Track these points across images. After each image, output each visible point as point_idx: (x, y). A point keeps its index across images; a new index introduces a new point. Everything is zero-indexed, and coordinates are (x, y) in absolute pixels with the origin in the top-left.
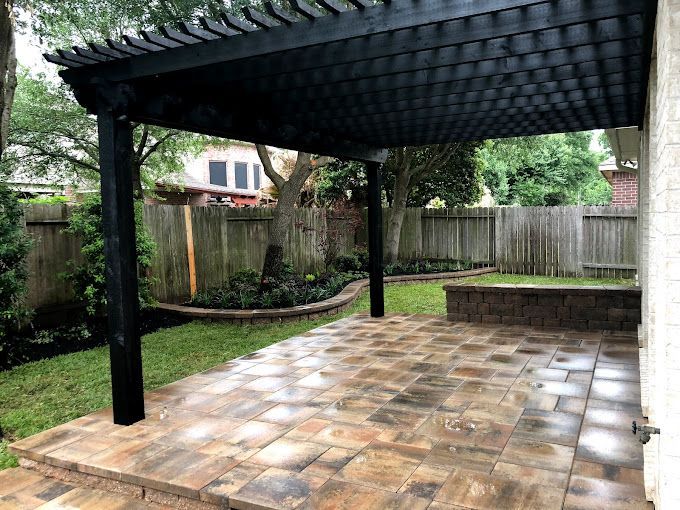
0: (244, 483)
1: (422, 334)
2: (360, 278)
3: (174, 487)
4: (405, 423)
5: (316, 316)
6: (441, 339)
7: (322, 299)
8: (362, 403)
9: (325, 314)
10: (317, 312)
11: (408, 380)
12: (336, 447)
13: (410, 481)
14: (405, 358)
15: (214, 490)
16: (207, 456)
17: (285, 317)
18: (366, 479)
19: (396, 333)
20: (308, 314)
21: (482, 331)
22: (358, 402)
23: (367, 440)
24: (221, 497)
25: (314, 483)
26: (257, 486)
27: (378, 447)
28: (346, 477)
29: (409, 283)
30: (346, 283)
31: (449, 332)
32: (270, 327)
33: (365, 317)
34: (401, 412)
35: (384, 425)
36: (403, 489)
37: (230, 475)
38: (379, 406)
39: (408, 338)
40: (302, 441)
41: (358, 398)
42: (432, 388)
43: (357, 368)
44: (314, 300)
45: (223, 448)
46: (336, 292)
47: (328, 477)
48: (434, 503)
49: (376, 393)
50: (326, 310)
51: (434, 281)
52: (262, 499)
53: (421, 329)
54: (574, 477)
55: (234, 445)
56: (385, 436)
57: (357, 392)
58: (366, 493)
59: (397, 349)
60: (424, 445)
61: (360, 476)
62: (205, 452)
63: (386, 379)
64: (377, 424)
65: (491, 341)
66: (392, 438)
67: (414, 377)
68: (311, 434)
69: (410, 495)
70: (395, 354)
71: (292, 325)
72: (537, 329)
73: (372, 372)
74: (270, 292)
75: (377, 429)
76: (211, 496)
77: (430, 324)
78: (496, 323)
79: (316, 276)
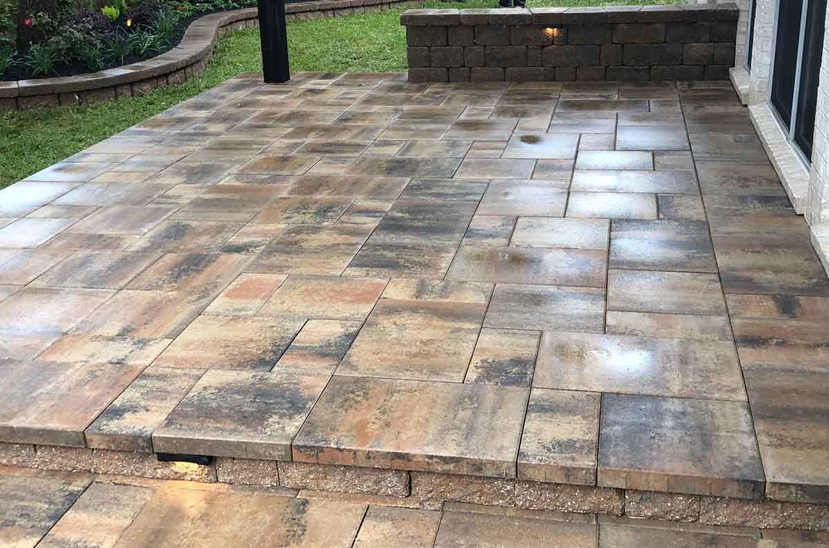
0: (170, 405)
1: (375, 108)
2: (208, 12)
3: (26, 432)
4: (420, 264)
5: (147, 87)
6: (413, 115)
7: (151, 54)
8: (324, 238)
9: (162, 83)
10: (149, 80)
11: (389, 191)
12: (318, 318)
13: (476, 360)
14: (366, 152)
15: (113, 426)
16: (66, 366)
17: (86, 92)
18: (399, 367)
19: (329, 110)
20: (131, 84)
21: (479, 97)
22: (317, 236)
23: (367, 301)
24: (136, 437)
25: (308, 388)
26: (199, 408)
27: (392, 310)
28: (362, 368)
29: (302, 17)
30: (185, 22)
31: (421, 102)
32: (60, 114)
33: (254, 83)
34: (405, 247)
35: (385, 271)
36: (472, 376)
37: (131, 395)
38: (361, 240)
39: (353, 117)
40: (245, 318)
41: (316, 230)
42: (439, 201)
43: (285, 178)
44: (137, 55)
45: (91, 347)
46: (174, 38)
47: (328, 373)
48: (536, 393)
49: (344, 218)
50: (164, 75)
51: (346, 13)
52: (223, 430)
53: (370, 101)
54: (736, 322)
55: (112, 339)
56: (398, 290)
57: (308, 219)
58: (410, 391)
59: (345, 138)
60: (472, 298)
61: (386, 364)
62: (58, 358)
63: (350, 192)
64: (373, 272)
65: (502, 112)
66: (412, 291)
67: (399, 185)
68: (258, 303)
69: (489, 386)
70: (341, 147)
71: (104, 108)
72: (567, 87)
73: (319, 183)
74: (44, 42)
75: (377, 280)
76: (113, 437)
77: (379, 89)
78: (495, 80)
79: (121, 9)
